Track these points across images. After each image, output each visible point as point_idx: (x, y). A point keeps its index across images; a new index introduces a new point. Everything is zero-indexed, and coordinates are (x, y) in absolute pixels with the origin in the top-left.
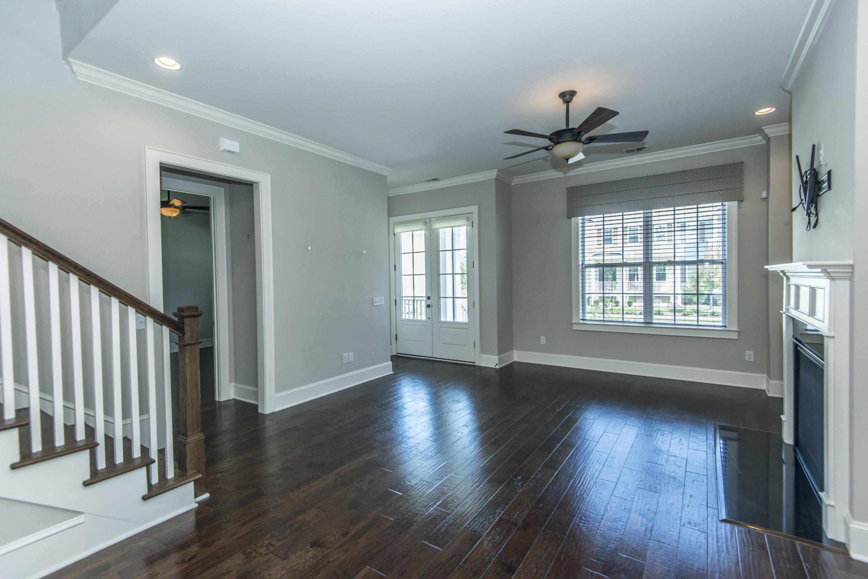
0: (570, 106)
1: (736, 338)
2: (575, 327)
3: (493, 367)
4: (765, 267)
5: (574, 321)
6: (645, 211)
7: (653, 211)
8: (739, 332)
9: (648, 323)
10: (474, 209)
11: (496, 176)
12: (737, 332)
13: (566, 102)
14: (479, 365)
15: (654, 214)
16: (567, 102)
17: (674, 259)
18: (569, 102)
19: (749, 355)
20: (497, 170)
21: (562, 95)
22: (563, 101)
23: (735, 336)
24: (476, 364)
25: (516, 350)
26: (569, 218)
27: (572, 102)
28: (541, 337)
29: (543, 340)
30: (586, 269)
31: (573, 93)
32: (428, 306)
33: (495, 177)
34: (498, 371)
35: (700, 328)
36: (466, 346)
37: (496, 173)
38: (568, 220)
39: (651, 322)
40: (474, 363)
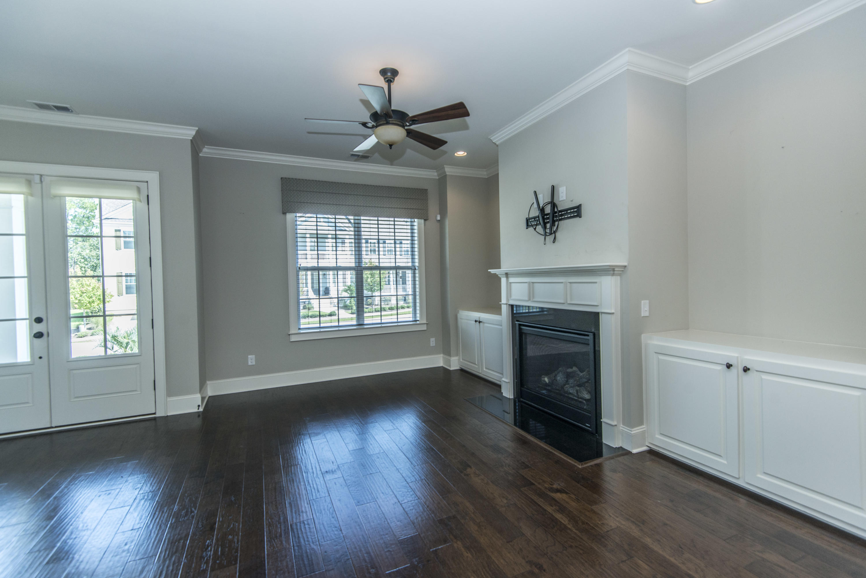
0: (391, 86)
1: (426, 329)
2: (293, 338)
3: (196, 410)
4: (489, 270)
5: (292, 331)
6: (356, 218)
7: (362, 218)
8: (427, 324)
9: (360, 325)
10: (153, 177)
11: (193, 138)
12: (426, 325)
13: (387, 81)
14: (166, 415)
15: (362, 222)
16: (389, 81)
17: (379, 264)
18: (391, 81)
19: (433, 342)
20: (197, 128)
21: (383, 72)
22: (385, 79)
23: (424, 328)
24: (157, 415)
25: (209, 380)
26: (284, 213)
27: (393, 82)
28: (249, 356)
29: (251, 360)
30: (300, 273)
31: (395, 73)
32: (39, 335)
33: (191, 138)
34: (201, 414)
35: (399, 324)
36: (136, 391)
37: (194, 133)
38: (282, 215)
39: (363, 323)
40: (155, 414)
